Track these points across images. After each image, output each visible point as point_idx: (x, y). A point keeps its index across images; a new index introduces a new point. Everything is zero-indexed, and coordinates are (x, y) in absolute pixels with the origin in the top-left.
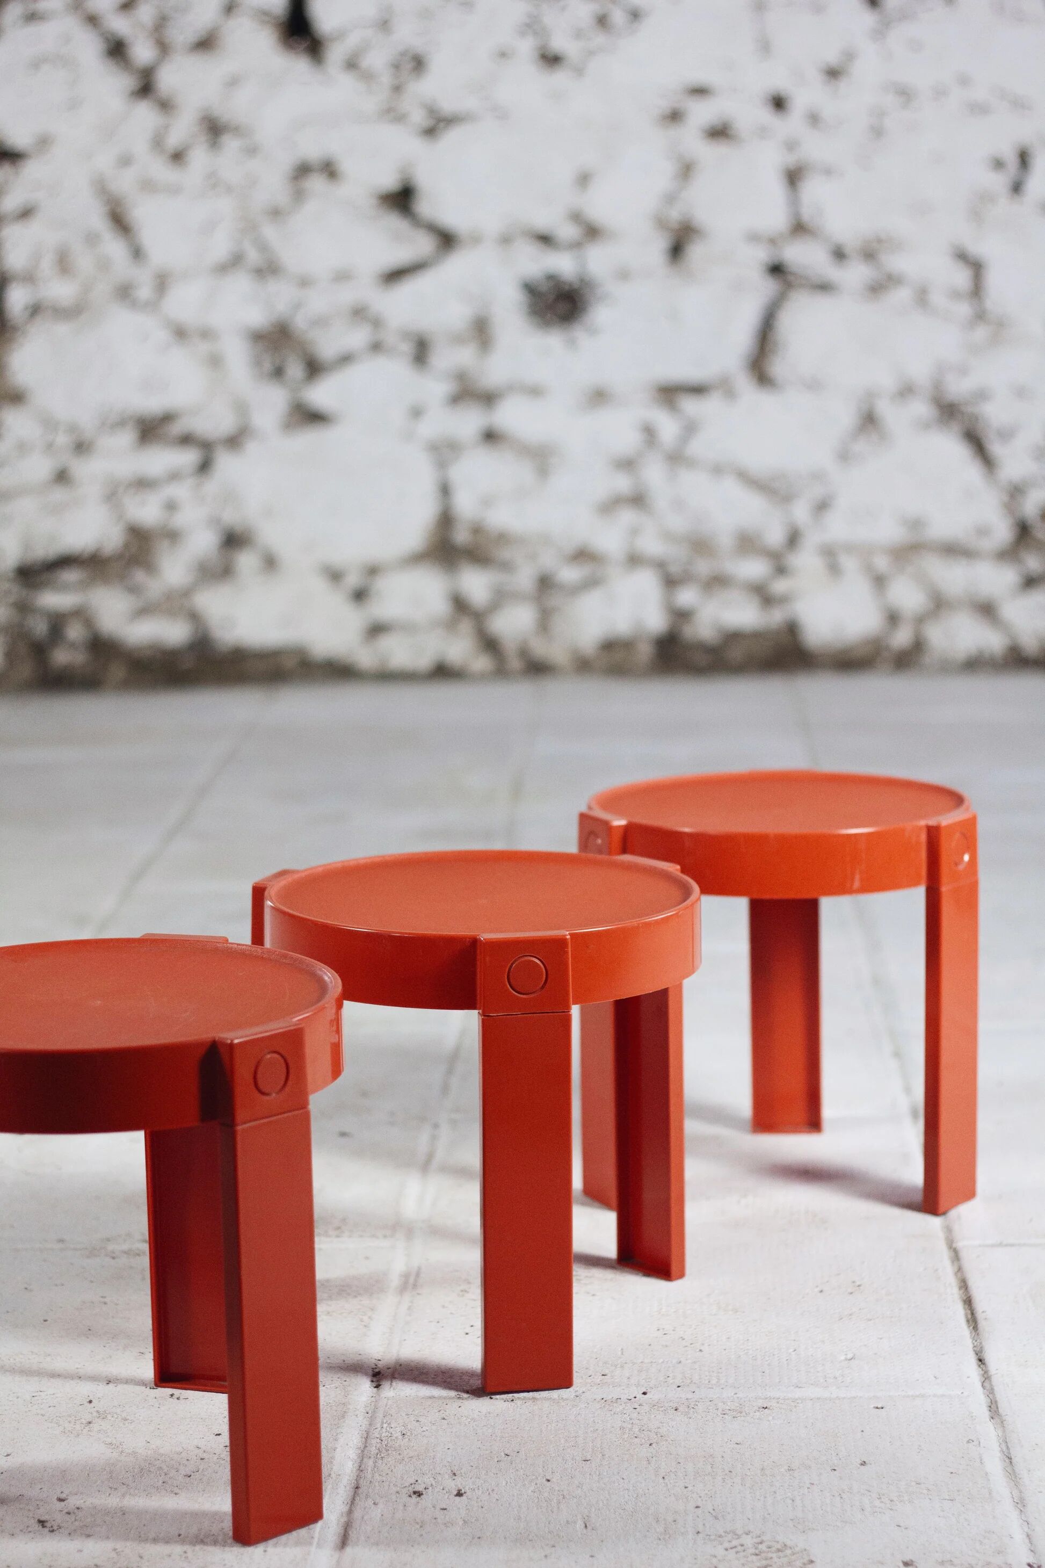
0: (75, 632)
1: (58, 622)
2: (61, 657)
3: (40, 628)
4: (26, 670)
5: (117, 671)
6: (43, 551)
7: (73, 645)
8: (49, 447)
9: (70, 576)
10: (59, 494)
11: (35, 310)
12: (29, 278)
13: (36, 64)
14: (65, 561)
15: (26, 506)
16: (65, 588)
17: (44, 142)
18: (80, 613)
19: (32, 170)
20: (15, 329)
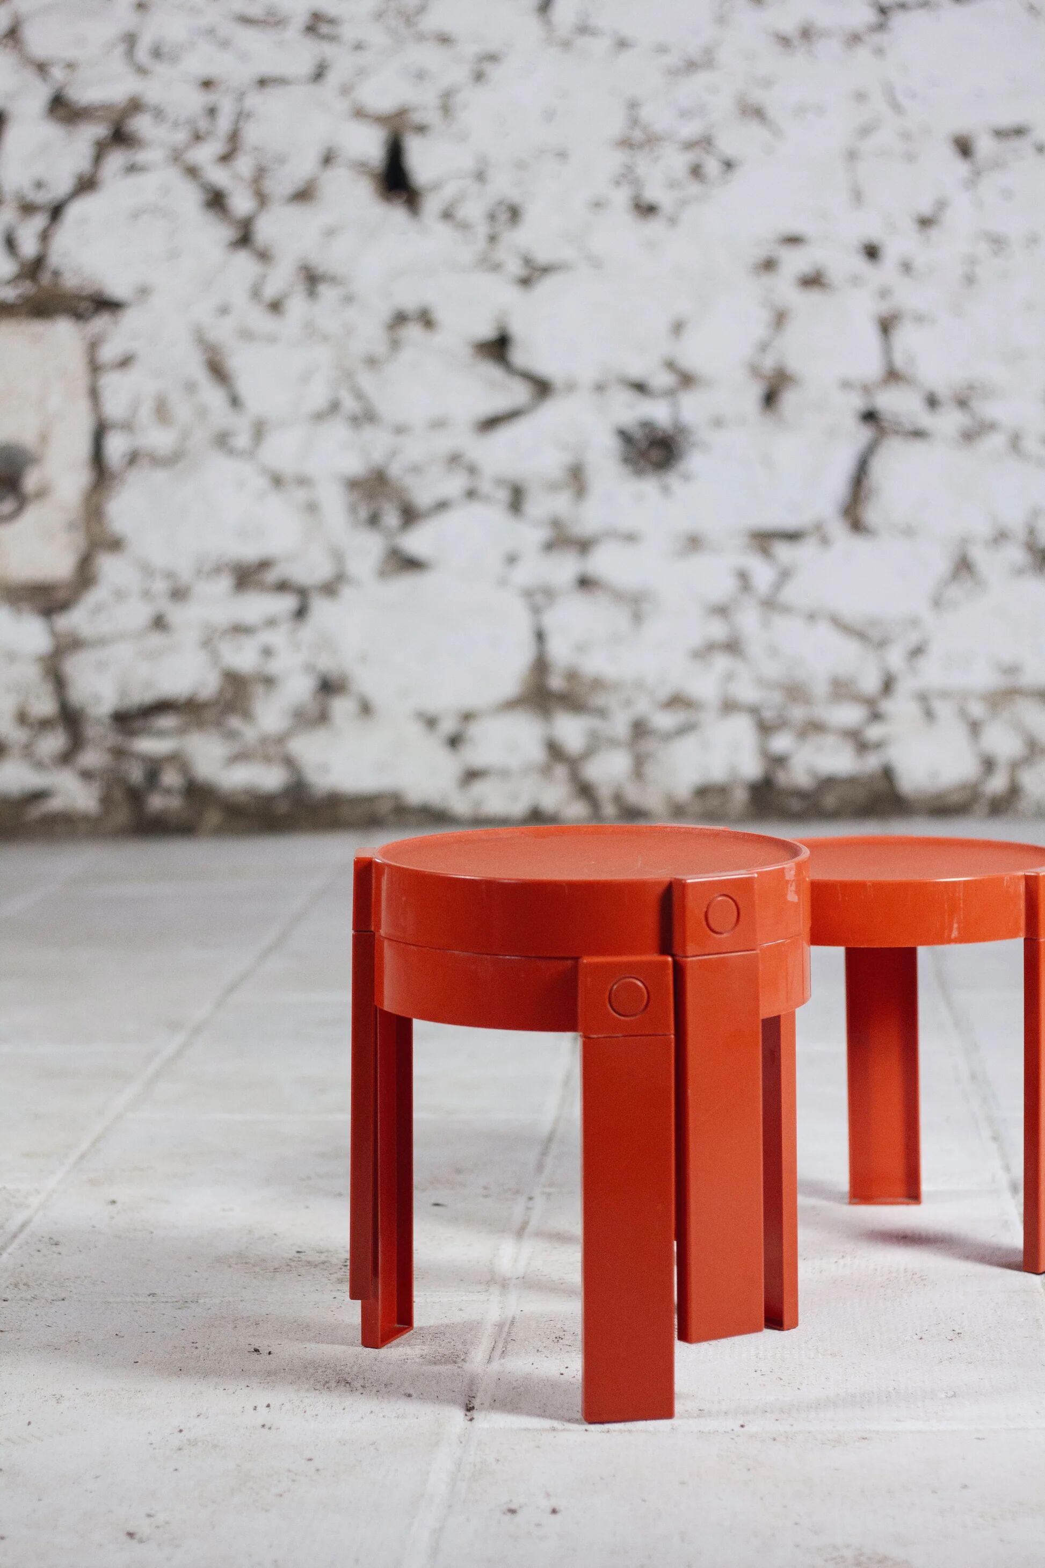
0: (171, 778)
1: (153, 769)
2: (156, 803)
3: (136, 774)
4: (122, 815)
5: (213, 817)
6: (142, 696)
7: (168, 791)
8: (146, 594)
9: (167, 722)
10: (156, 640)
11: (133, 458)
12: (127, 426)
13: (136, 215)
14: (163, 707)
15: (123, 652)
16: (161, 734)
17: (144, 291)
18: (176, 759)
19: (130, 319)
20: (113, 476)
